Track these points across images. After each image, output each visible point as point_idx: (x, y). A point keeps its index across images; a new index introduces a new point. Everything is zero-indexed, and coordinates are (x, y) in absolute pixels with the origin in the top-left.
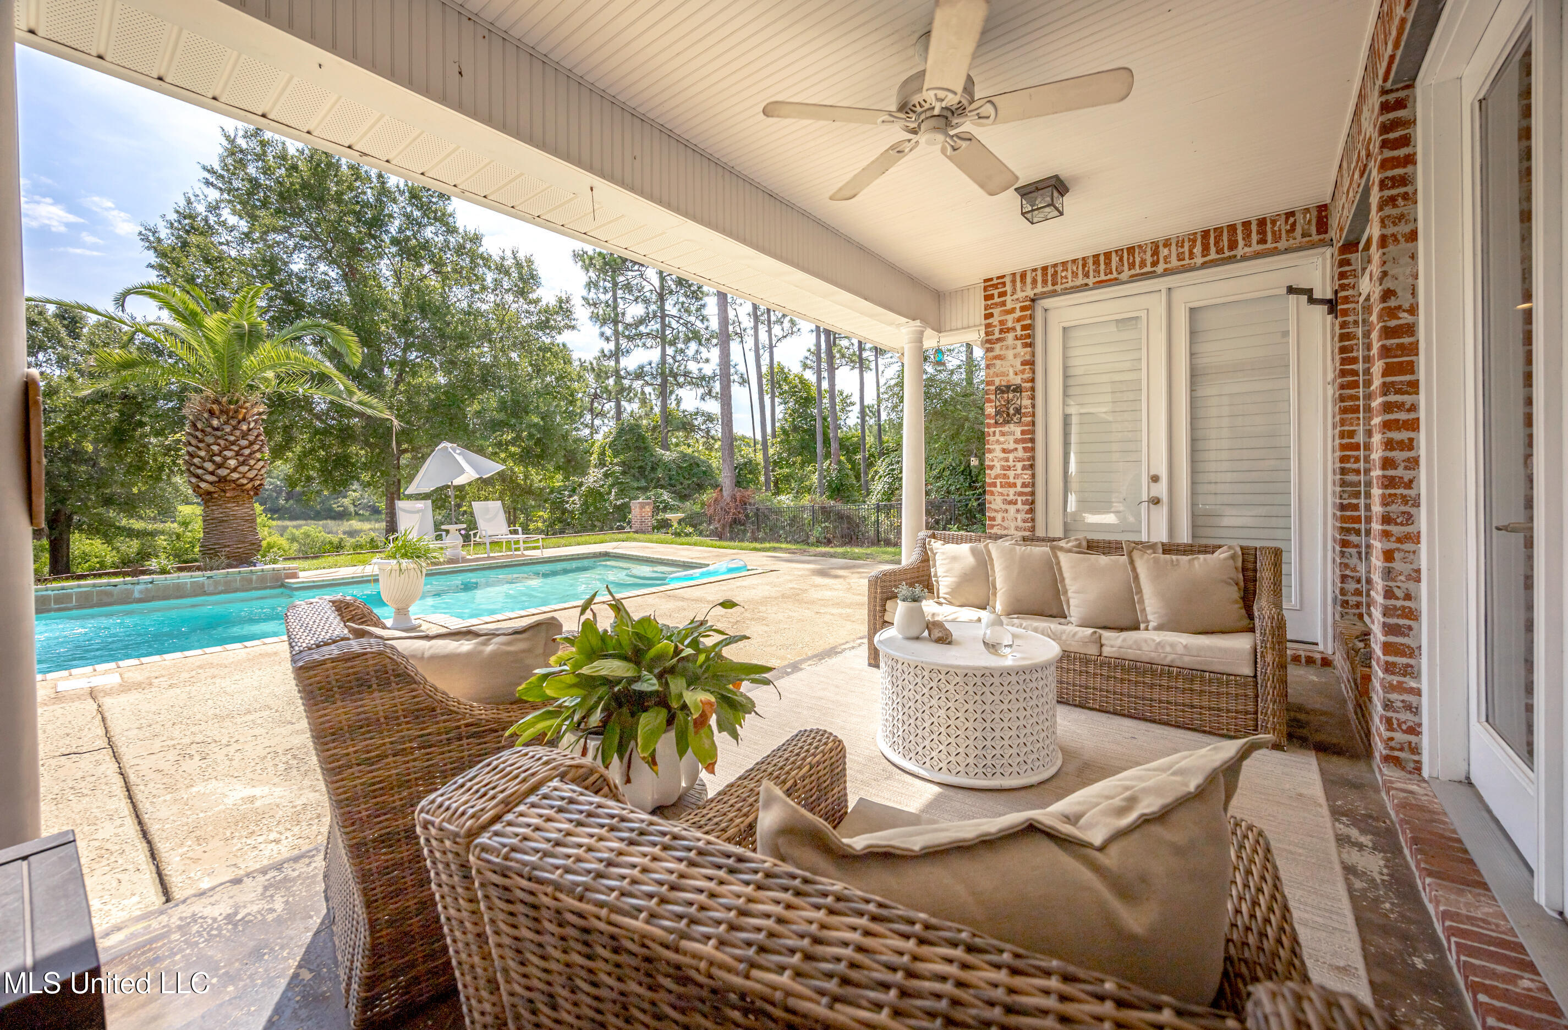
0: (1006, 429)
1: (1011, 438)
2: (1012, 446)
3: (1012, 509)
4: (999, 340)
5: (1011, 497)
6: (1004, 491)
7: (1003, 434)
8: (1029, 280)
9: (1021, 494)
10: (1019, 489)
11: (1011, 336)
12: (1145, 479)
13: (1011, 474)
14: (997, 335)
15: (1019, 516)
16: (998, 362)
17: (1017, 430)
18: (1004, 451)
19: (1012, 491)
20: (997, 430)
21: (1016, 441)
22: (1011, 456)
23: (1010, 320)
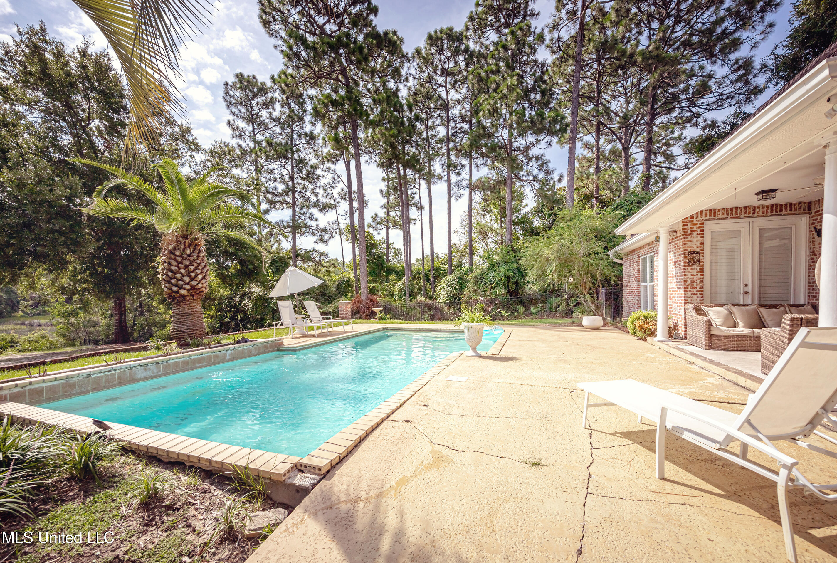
0: (693, 267)
1: (695, 271)
2: (695, 273)
3: (695, 296)
4: (690, 234)
5: (695, 292)
6: (692, 290)
7: (691, 269)
8: (704, 214)
9: (699, 291)
10: (698, 289)
11: (695, 234)
12: (742, 286)
13: (695, 284)
14: (689, 232)
15: (698, 299)
16: (689, 243)
17: (698, 268)
18: (692, 275)
19: (695, 290)
20: (689, 268)
21: (697, 272)
22: (695, 277)
23: (695, 228)
